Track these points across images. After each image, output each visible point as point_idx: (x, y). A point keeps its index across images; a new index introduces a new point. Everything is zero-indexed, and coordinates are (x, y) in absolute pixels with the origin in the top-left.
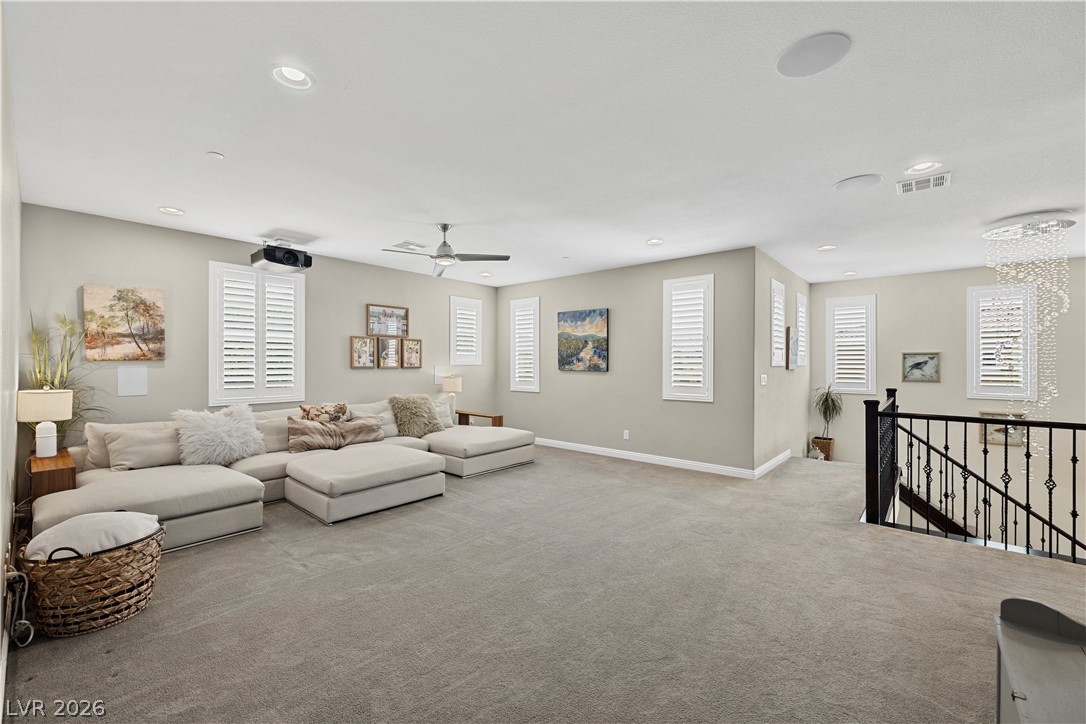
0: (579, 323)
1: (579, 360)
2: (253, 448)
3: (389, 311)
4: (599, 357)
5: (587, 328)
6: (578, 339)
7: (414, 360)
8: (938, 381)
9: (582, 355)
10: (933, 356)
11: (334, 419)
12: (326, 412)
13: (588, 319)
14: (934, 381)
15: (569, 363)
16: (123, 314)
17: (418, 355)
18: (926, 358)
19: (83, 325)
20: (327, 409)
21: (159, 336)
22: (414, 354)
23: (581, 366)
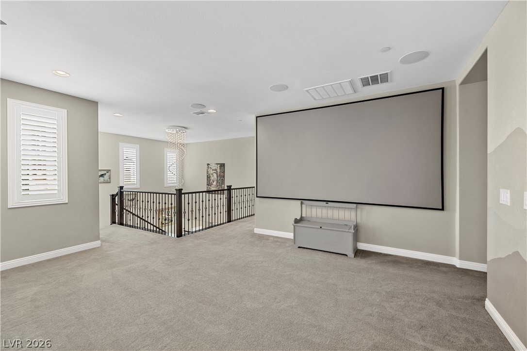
8: (110, 182)
10: (108, 171)
14: (108, 183)
18: (105, 172)
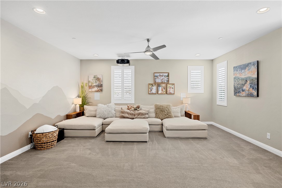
0: (243, 71)
1: (243, 91)
2: (111, 115)
3: (161, 74)
4: (253, 89)
5: (246, 73)
6: (242, 79)
7: (172, 91)
9: (244, 88)
11: (135, 110)
12: (133, 107)
13: (247, 68)
15: (239, 92)
16: (95, 81)
17: (173, 89)
19: (89, 84)
20: (134, 106)
21: (101, 86)
22: (171, 89)
23: (244, 94)
